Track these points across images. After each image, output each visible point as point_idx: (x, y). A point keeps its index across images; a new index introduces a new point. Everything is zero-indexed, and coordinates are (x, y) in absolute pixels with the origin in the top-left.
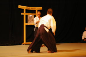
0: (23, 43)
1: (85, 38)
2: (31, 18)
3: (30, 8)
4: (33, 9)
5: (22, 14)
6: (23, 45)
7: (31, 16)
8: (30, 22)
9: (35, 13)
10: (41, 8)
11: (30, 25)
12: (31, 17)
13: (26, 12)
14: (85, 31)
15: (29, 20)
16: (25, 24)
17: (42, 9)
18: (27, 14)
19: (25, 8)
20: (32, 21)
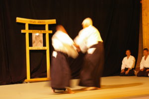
0: (26, 81)
2: (38, 38)
3: (36, 22)
4: (41, 22)
5: (23, 31)
6: (26, 83)
7: (37, 34)
9: (44, 29)
10: (53, 21)
11: (37, 49)
12: (38, 36)
13: (29, 29)
14: (126, 56)
15: (34, 42)
16: (28, 48)
17: (55, 23)
18: (31, 31)
19: (27, 21)
20: (40, 43)
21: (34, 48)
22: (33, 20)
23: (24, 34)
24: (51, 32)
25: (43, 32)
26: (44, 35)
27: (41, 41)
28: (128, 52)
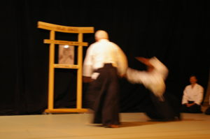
3: (66, 29)
4: (72, 30)
6: (48, 114)
7: (66, 47)
8: (64, 62)
9: (77, 40)
12: (68, 49)
15: (62, 57)
17: (93, 32)
18: (58, 42)
19: (53, 28)
22: (62, 27)
24: (86, 44)
25: (74, 43)
28: (193, 79)
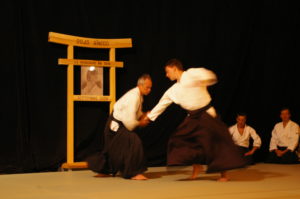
0: (64, 165)
1: (281, 145)
2: (92, 77)
3: (91, 43)
4: (99, 44)
5: (61, 62)
6: (66, 170)
7: (92, 69)
8: (89, 92)
9: (108, 59)
10: (127, 43)
11: (89, 100)
13: (76, 57)
15: (85, 85)
16: (71, 98)
17: (131, 46)
18: (79, 62)
19: (71, 41)
20: (96, 86)
21: (84, 97)
22: (84, 39)
23: (65, 67)
24: (121, 64)
25: (103, 63)
26: (106, 71)
27: (98, 84)
28: (285, 113)
